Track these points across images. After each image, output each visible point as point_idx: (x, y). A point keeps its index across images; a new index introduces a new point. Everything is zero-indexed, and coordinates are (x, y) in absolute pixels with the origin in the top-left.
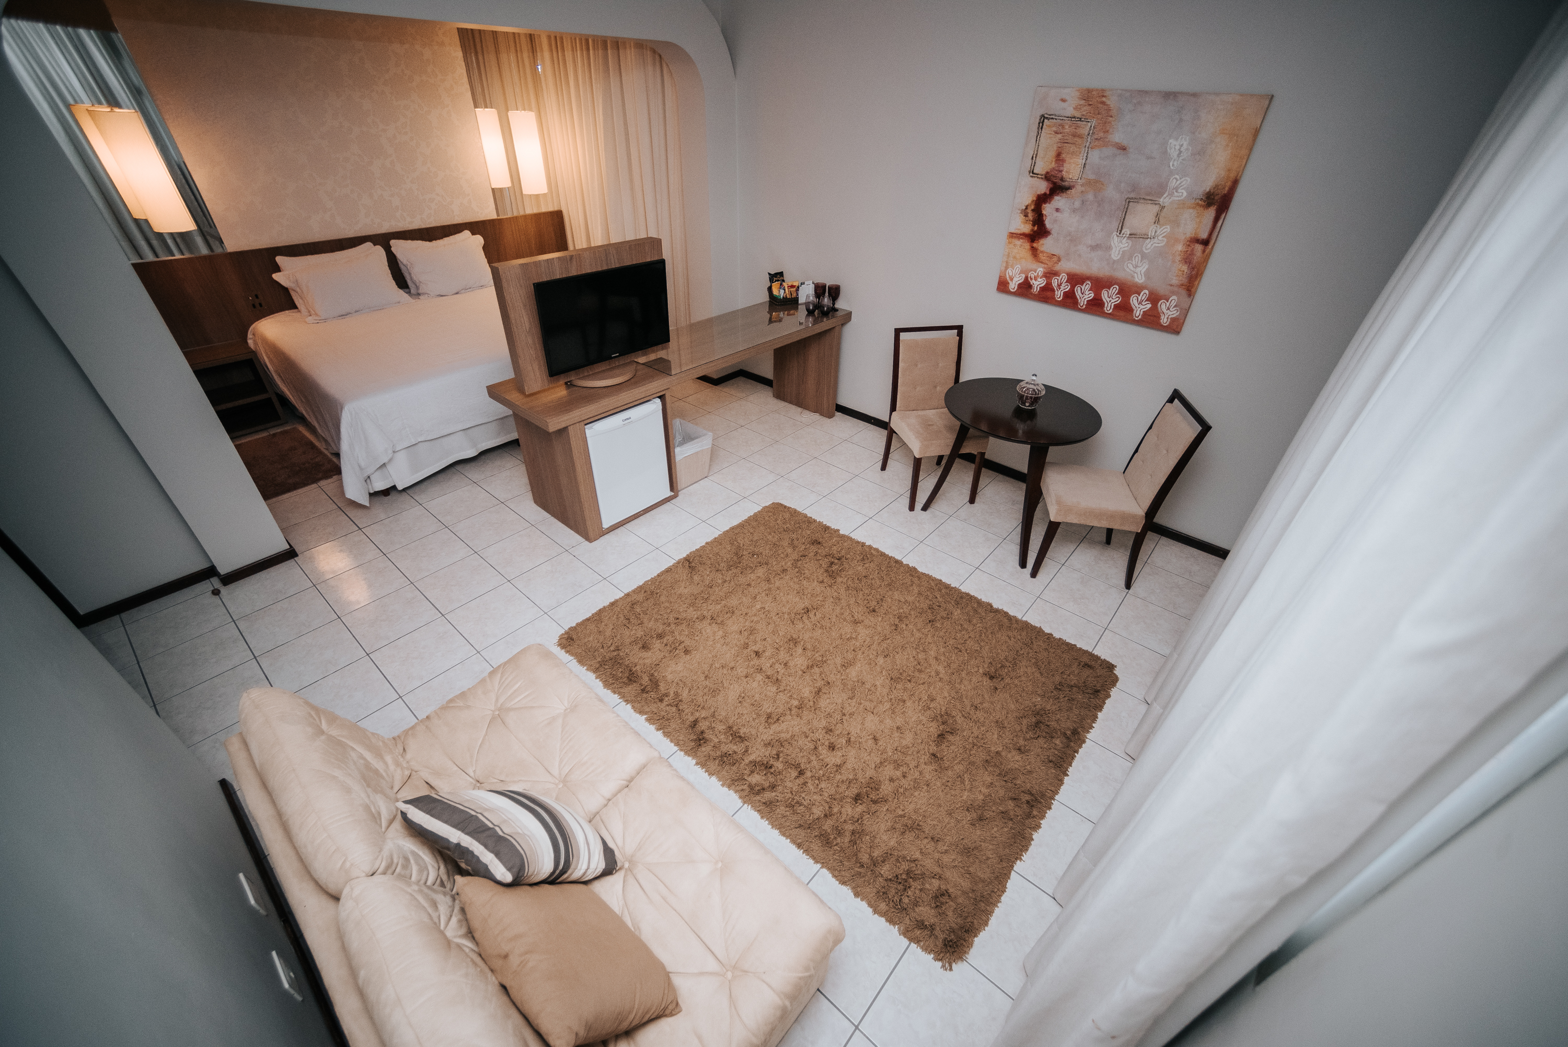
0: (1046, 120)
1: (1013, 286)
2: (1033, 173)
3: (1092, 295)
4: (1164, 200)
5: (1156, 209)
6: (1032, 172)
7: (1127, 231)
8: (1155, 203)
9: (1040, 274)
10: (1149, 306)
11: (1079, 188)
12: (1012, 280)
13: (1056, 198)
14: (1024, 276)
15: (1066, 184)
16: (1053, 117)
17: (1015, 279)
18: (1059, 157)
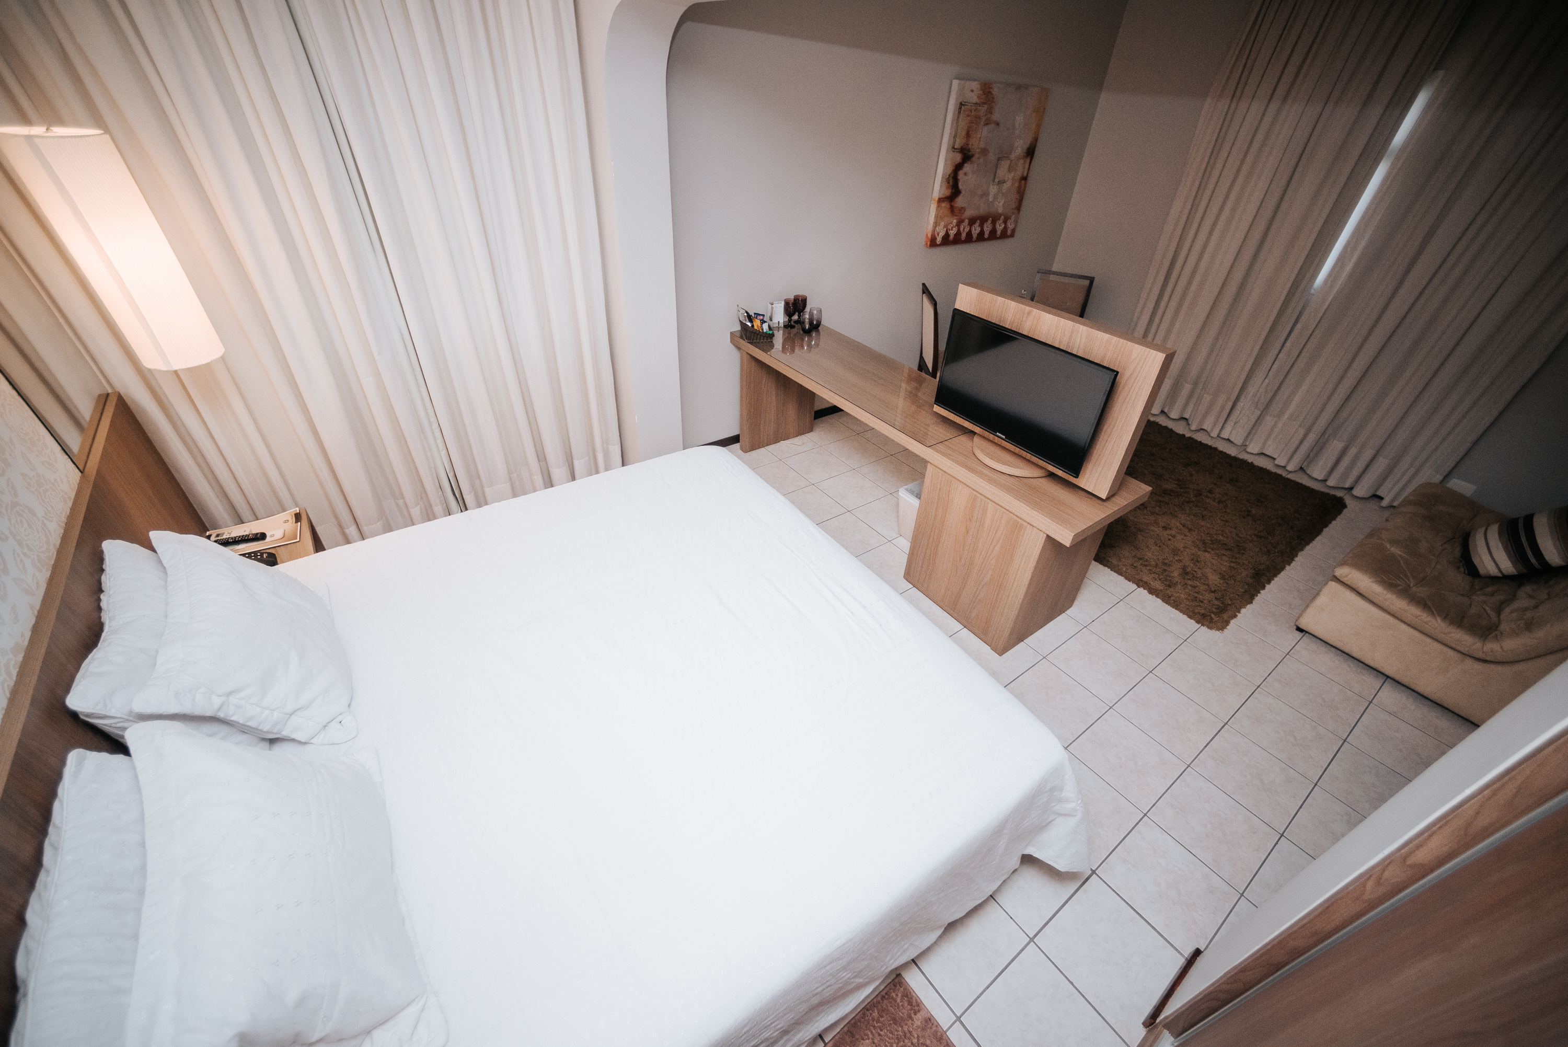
0: (963, 107)
1: (939, 240)
2: (955, 149)
3: (980, 229)
4: (1013, 156)
5: (1008, 162)
6: (953, 148)
7: (997, 180)
8: (1008, 158)
9: (955, 224)
10: (1003, 226)
11: (977, 156)
12: (938, 235)
13: (966, 165)
14: (945, 229)
15: (970, 153)
16: (966, 104)
17: (940, 234)
18: (968, 135)
